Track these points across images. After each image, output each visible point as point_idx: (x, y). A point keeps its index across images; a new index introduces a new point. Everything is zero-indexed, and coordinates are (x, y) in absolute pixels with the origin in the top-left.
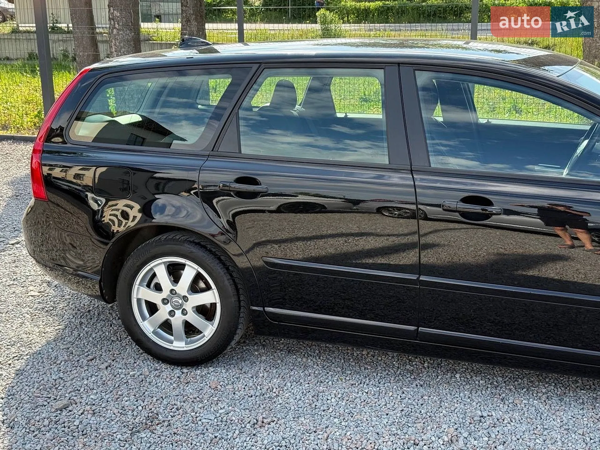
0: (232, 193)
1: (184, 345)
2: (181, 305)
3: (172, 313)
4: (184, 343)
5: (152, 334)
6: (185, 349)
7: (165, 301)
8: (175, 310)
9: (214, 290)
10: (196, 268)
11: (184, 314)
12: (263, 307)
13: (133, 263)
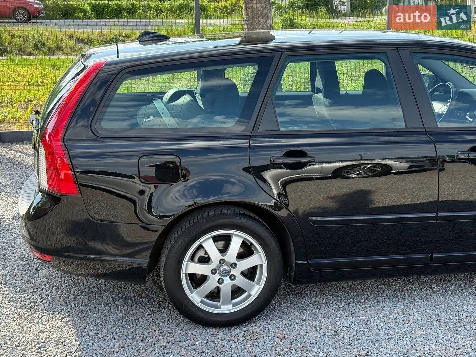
0: (282, 166)
1: (232, 308)
2: (229, 272)
3: (221, 281)
4: (231, 305)
5: (200, 303)
6: (234, 310)
7: (214, 272)
8: (223, 278)
9: (261, 253)
10: (244, 236)
11: (232, 280)
12: (307, 260)
13: (184, 242)
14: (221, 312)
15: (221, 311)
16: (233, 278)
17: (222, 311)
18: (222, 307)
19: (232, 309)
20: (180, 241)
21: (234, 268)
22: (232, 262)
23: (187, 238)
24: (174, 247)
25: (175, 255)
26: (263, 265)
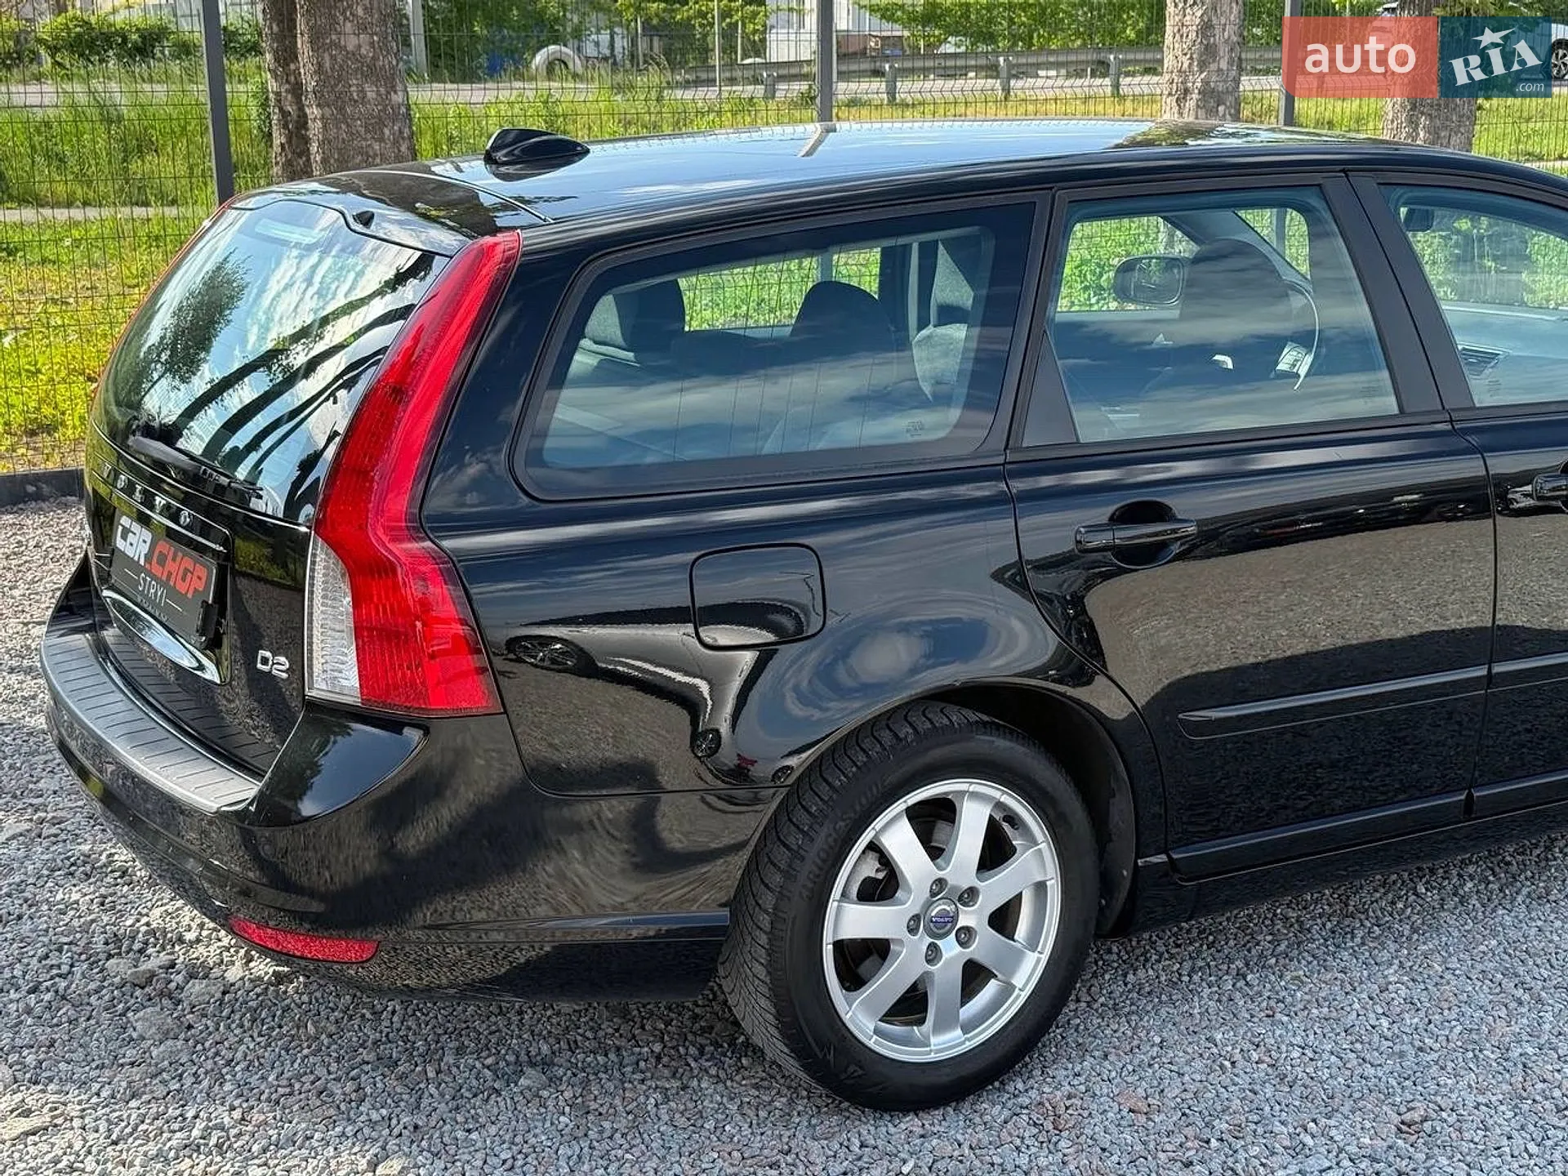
1: (962, 1038)
2: (954, 919)
3: (933, 953)
4: (959, 1031)
5: (875, 1037)
6: (969, 1045)
7: (912, 924)
8: (938, 942)
9: (1043, 846)
10: (996, 794)
11: (963, 944)
12: (1165, 852)
13: (834, 835)
14: (932, 1057)
15: (933, 1055)
16: (966, 936)
17: (937, 1052)
18: (933, 1040)
19: (963, 1043)
20: (823, 835)
21: (965, 904)
22: (965, 886)
23: (843, 820)
24: (803, 859)
25: (810, 885)
26: (1048, 883)
